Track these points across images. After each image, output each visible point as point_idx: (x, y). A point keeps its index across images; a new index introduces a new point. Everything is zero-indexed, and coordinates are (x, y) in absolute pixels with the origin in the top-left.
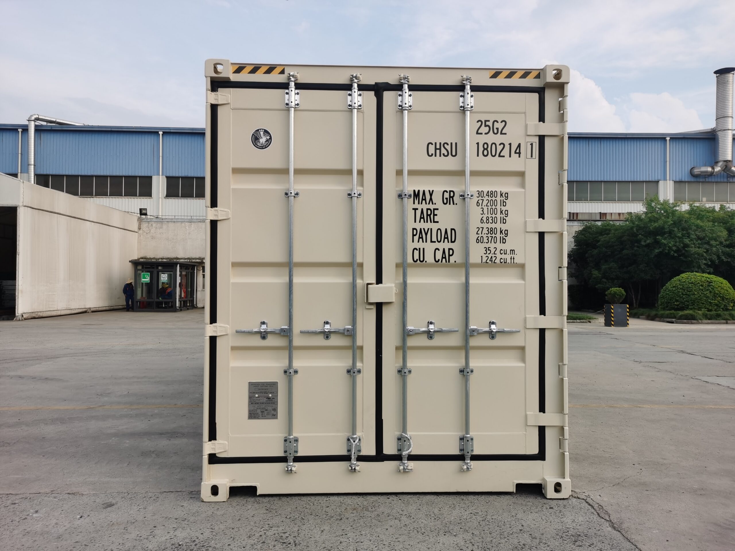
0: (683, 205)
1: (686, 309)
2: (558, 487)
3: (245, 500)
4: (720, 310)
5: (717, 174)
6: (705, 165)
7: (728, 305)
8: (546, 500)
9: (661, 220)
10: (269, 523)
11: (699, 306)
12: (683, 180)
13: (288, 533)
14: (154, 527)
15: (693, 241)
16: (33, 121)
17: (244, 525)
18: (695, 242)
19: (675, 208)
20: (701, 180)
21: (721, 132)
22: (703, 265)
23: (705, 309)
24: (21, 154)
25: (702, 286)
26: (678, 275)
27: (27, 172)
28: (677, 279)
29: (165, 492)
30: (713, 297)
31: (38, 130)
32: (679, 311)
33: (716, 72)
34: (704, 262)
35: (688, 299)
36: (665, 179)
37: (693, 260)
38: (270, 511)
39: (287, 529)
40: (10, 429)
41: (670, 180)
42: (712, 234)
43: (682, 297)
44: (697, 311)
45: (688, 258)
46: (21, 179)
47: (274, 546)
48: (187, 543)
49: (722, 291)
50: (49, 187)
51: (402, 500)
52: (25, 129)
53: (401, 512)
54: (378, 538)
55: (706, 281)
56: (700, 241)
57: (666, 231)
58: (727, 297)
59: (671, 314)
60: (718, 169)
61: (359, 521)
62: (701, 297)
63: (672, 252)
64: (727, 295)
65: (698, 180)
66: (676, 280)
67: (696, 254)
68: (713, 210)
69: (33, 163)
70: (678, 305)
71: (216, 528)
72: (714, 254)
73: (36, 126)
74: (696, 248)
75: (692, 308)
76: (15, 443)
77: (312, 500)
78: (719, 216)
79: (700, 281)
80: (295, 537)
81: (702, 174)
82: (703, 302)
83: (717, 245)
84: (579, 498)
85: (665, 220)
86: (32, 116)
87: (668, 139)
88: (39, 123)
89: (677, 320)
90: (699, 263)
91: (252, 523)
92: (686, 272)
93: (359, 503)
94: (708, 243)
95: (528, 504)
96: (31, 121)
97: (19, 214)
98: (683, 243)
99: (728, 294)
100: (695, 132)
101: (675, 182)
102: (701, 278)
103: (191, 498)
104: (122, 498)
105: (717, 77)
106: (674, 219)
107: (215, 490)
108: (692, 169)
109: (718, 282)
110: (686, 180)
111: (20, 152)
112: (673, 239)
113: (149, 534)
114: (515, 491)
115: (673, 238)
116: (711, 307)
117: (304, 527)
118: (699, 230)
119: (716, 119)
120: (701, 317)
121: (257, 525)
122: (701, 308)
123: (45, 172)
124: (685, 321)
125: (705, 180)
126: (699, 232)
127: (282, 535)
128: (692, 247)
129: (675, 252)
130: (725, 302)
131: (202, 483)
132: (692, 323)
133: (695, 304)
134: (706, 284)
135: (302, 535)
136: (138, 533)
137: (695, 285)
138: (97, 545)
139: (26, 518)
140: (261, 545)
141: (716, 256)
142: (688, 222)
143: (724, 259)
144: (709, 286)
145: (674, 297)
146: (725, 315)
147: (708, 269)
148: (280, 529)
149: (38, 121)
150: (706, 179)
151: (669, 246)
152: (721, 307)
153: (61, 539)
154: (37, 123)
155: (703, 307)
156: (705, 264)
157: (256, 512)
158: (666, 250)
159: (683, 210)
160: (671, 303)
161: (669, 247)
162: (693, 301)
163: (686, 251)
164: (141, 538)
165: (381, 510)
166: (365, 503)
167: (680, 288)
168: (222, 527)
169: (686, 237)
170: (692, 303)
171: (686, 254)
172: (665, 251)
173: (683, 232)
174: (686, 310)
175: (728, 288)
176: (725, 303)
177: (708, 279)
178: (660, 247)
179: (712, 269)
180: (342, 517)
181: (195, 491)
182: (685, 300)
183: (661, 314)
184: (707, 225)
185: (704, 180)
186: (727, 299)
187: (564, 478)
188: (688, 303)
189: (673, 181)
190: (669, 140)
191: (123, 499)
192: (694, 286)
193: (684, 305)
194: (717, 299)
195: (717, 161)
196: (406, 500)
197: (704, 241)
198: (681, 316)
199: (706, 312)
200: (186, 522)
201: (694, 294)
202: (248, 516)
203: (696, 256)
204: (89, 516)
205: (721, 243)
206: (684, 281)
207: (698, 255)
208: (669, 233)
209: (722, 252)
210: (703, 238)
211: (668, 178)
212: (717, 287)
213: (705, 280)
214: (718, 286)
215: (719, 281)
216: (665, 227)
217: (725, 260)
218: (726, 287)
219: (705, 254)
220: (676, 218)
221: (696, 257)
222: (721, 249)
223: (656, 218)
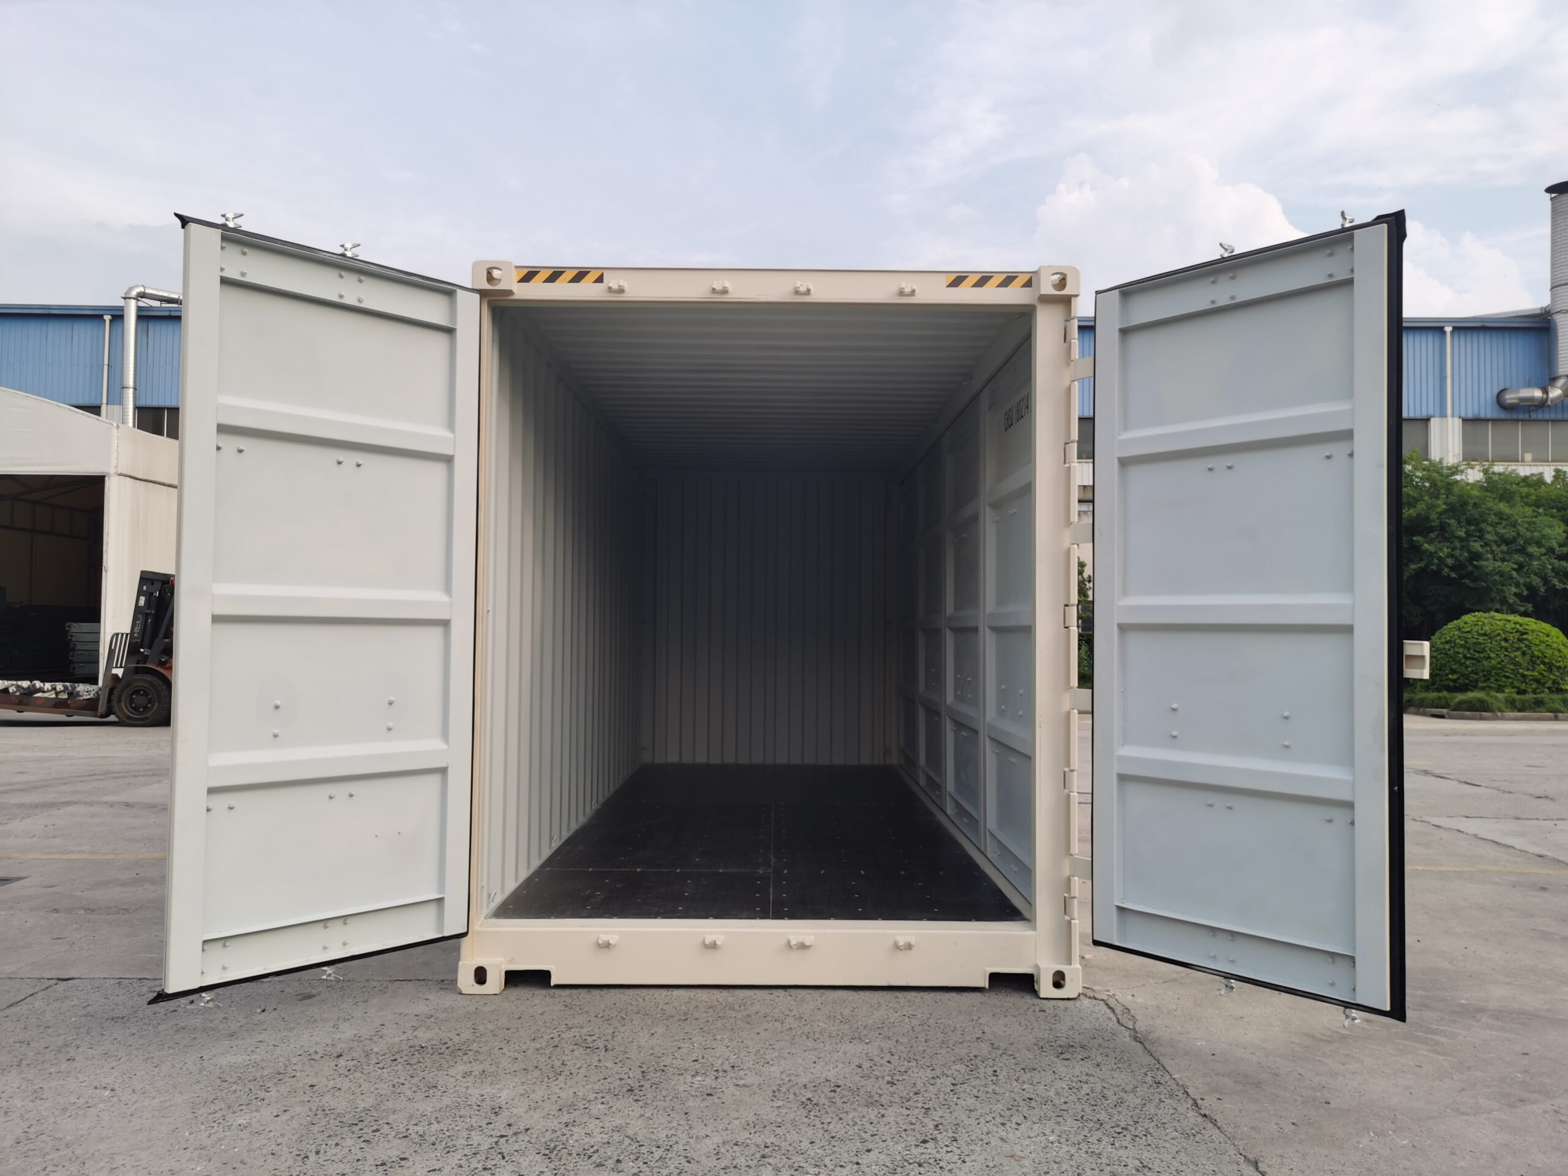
0: (1470, 471)
1: (1472, 688)
2: (1059, 981)
3: (531, 993)
4: (1543, 692)
5: (1556, 404)
6: (1529, 385)
7: (1561, 682)
8: (1040, 1000)
9: (1422, 502)
10: (567, 1023)
11: (1499, 683)
12: (1482, 415)
13: (597, 1036)
14: (382, 1025)
15: (1491, 546)
16: (134, 298)
17: (526, 1025)
18: (1493, 549)
19: (1452, 478)
20: (1521, 416)
21: (1562, 316)
22: (1512, 597)
23: (1513, 688)
24: (108, 365)
25: (1506, 640)
26: (1458, 618)
27: (120, 401)
28: (1453, 626)
29: (398, 980)
30: (1528, 663)
31: (143, 317)
32: (1457, 692)
33: (1549, 190)
34: (1514, 589)
35: (1477, 669)
36: (1443, 415)
37: (1492, 586)
38: (571, 1008)
39: (596, 1030)
40: (125, 889)
41: (1453, 416)
42: (1532, 532)
43: (1464, 663)
44: (1493, 693)
45: (1478, 583)
46: (107, 418)
47: (572, 1051)
48: (433, 1045)
49: (1549, 652)
50: (163, 435)
51: (794, 997)
52: (118, 316)
53: (787, 1012)
54: (740, 1044)
55: (1515, 630)
56: (1506, 545)
57: (1433, 524)
58: (1558, 664)
59: (1440, 698)
60: (1555, 393)
61: (715, 1022)
62: (1503, 663)
63: (1446, 570)
64: (1560, 659)
65: (1515, 416)
66: (1451, 629)
67: (1497, 573)
68: (1540, 481)
69: (131, 383)
70: (1454, 681)
71: (481, 1028)
72: (1535, 574)
73: (139, 309)
74: (1497, 560)
75: (1485, 687)
76: (136, 909)
77: (642, 994)
78: (1551, 494)
79: (1502, 630)
80: (607, 1040)
81: (1522, 404)
82: (1507, 674)
83: (1541, 555)
84: (1095, 999)
85: (1430, 501)
86: (131, 289)
87: (1448, 329)
88: (145, 303)
89: (1451, 712)
90: (1505, 592)
91: (540, 1023)
92: (1474, 612)
93: (720, 1000)
94: (1522, 551)
95: (1005, 1004)
96: (130, 298)
97: (109, 490)
98: (1469, 552)
99: (1560, 657)
100: (1507, 316)
101: (1465, 421)
102: (1505, 625)
103: (442, 989)
104: (328, 987)
105: (1551, 199)
106: (1449, 501)
107: (480, 975)
108: (1501, 393)
109: (1541, 632)
110: (1489, 416)
111: (106, 362)
112: (1448, 542)
113: (373, 1033)
114: (987, 987)
115: (1447, 540)
116: (1524, 684)
117: (623, 1029)
118: (1504, 523)
119: (1552, 288)
120: (1502, 706)
121: (548, 1025)
122: (1504, 686)
123: (155, 403)
124: (1468, 713)
125: (1530, 416)
126: (1504, 528)
127: (588, 1038)
128: (1487, 559)
129: (1452, 569)
130: (1555, 675)
131: (460, 963)
132: (1482, 718)
133: (1492, 678)
134: (1514, 637)
135: (618, 1039)
136: (356, 1032)
137: (1490, 638)
138: (293, 1045)
139: (175, 1011)
140: (551, 1049)
141: (1539, 579)
142: (1480, 507)
143: (1557, 583)
144: (1520, 640)
145: (1448, 665)
146: (1553, 701)
147: (1523, 606)
148: (584, 1031)
149: (143, 300)
150: (1531, 414)
151: (1440, 556)
152: (1547, 685)
153: (235, 1037)
154: (141, 304)
155: (1508, 684)
156: (1515, 594)
157: (548, 1009)
158: (1432, 565)
159: (1471, 481)
160: (1441, 675)
161: (1439, 558)
162: (1487, 671)
163: (1475, 566)
164: (361, 1038)
165: (754, 1008)
166: (731, 999)
167: (1461, 645)
168: (491, 1027)
169: (1476, 538)
170: (1485, 676)
171: (1475, 574)
172: (1432, 567)
173: (1468, 527)
174: (1473, 691)
175: (1561, 645)
176: (1554, 678)
177: (1518, 626)
178: (1421, 560)
179: (1531, 605)
180: (688, 1016)
181: (448, 980)
182: (1470, 669)
183: (1420, 699)
184: (1520, 512)
185: (1526, 416)
186: (1559, 668)
187: (1070, 964)
188: (1477, 677)
189: (1460, 417)
190: (1452, 332)
191: (329, 989)
192: (1489, 641)
193: (1467, 681)
194: (1538, 668)
195: (1554, 376)
196: (800, 996)
197: (1513, 546)
198: (1460, 703)
199: (1515, 696)
200: (432, 1020)
201: (1490, 658)
202: (535, 1014)
203: (1497, 578)
204: (275, 1009)
205: (1551, 550)
206: (1469, 629)
207: (1502, 576)
208: (1440, 530)
209: (1553, 569)
210: (1513, 541)
211: (1449, 412)
212: (1538, 642)
213: (1513, 629)
214: (1540, 641)
215: (1543, 631)
216: (1431, 517)
217: (1559, 585)
218: (1556, 642)
219: (1514, 574)
220: (1453, 499)
221: (1495, 580)
222: (1551, 564)
223: (1413, 497)
